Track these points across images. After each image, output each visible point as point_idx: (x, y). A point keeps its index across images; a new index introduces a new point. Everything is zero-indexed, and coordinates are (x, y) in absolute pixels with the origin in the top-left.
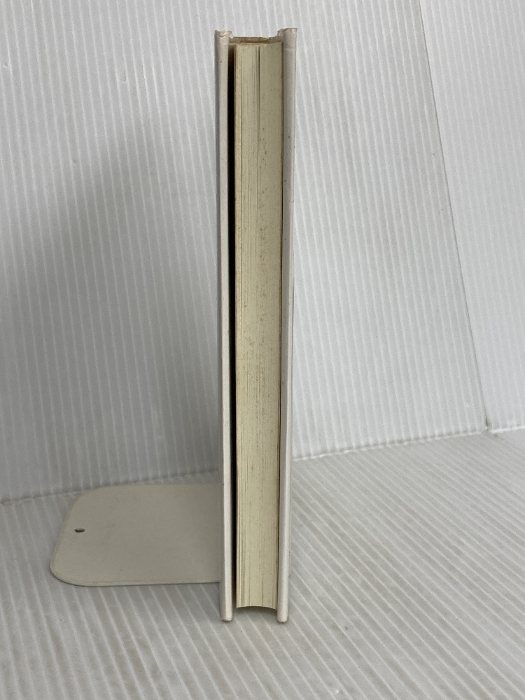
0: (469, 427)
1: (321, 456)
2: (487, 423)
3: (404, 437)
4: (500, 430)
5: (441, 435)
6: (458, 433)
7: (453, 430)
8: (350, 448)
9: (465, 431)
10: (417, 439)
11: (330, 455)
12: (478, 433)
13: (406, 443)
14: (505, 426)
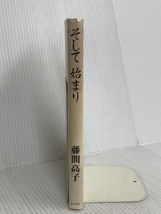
0: (133, 144)
1: (89, 154)
2: (138, 143)
3: (114, 148)
4: (142, 145)
5: (125, 147)
6: (129, 146)
7: (128, 145)
8: (98, 151)
9: (132, 145)
10: (118, 148)
11: (92, 154)
12: (135, 146)
13: (114, 150)
14: (143, 144)
